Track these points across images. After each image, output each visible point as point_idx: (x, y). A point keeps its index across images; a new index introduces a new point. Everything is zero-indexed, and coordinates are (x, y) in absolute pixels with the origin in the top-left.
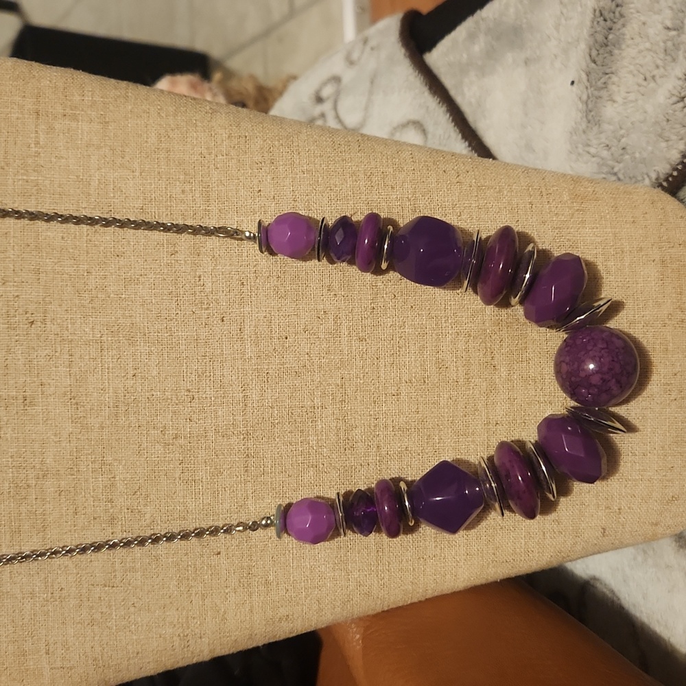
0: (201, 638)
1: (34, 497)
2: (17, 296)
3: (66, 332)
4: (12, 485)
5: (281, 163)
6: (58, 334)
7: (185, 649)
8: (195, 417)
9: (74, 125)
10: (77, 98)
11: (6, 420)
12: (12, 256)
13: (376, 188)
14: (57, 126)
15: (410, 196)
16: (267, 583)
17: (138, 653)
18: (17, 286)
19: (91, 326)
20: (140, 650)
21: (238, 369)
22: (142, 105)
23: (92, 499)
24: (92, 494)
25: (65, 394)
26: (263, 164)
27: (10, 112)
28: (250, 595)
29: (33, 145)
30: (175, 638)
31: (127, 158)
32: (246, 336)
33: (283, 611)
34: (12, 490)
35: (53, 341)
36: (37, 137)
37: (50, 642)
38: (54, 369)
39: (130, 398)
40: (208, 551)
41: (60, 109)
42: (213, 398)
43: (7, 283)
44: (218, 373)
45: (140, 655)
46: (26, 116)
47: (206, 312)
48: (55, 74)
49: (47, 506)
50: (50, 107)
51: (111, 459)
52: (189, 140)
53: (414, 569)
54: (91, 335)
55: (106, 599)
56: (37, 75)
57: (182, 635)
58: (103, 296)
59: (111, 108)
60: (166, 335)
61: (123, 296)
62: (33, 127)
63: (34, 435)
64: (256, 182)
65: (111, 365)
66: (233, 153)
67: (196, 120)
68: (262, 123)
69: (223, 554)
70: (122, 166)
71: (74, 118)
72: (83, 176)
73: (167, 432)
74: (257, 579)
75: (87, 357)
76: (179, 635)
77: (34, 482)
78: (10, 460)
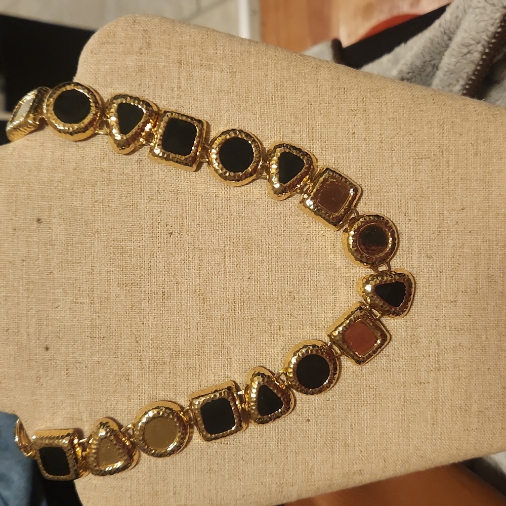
0: (292, 486)
1: (168, 372)
2: (160, 212)
3: (198, 242)
4: (151, 362)
5: (372, 111)
6: (191, 244)
7: (280, 494)
8: (295, 313)
9: (208, 73)
10: (211, 51)
11: (148, 310)
12: (157, 179)
13: (446, 134)
14: (195, 74)
15: (473, 142)
16: (346, 445)
17: (244, 496)
18: (160, 204)
19: (217, 237)
20: (245, 494)
21: (330, 276)
22: (262, 60)
23: (213, 375)
24: (213, 371)
25: (194, 292)
26: (358, 111)
27: (159, 61)
28: (333, 453)
29: (176, 89)
30: (273, 485)
31: (250, 102)
32: (338, 250)
33: (356, 468)
34: (151, 366)
35: (187, 248)
36: (179, 83)
37: (177, 485)
38: (187, 271)
39: (246, 296)
40: (301, 419)
41: (197, 59)
42: (309, 299)
43: (152, 201)
44: (314, 279)
45: (245, 497)
46: (171, 65)
47: (307, 229)
48: (194, 30)
49: (178, 379)
50: (190, 58)
51: (228, 344)
52: (299, 89)
53: (460, 438)
54: (217, 245)
55: (221, 453)
56: (179, 30)
57: (278, 483)
58: (228, 214)
59: (238, 60)
60: (275, 247)
61: (243, 215)
62: (177, 74)
63: (169, 322)
64: (351, 125)
65: (231, 270)
66: (334, 102)
67: (305, 73)
68: (357, 78)
69: (312, 422)
70: (245, 109)
71: (209, 68)
72: (215, 116)
73: (273, 324)
74: (338, 442)
75: (214, 263)
76: (276, 483)
77: (168, 360)
78: (151, 342)
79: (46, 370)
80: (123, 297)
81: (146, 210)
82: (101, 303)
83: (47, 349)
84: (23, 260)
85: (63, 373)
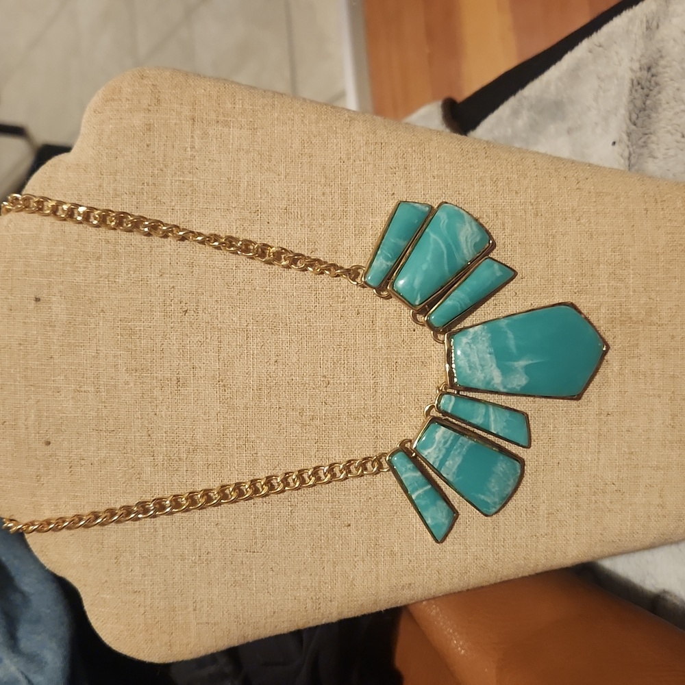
0: (331, 601)
1: (185, 469)
2: (173, 287)
3: (216, 321)
4: (165, 458)
5: (414, 168)
6: (209, 323)
7: (317, 611)
8: (330, 400)
9: (226, 130)
10: (229, 106)
11: (161, 399)
12: (169, 251)
13: (501, 193)
14: (211, 132)
15: (532, 201)
16: (392, 554)
17: (274, 613)
18: (173, 278)
19: (238, 316)
20: (277, 610)
21: (369, 357)
22: (287, 113)
23: (237, 472)
24: (236, 468)
25: (214, 377)
26: (397, 169)
27: (169, 118)
28: (377, 565)
29: (189, 149)
30: (308, 601)
31: (274, 162)
32: (377, 328)
33: (406, 580)
34: (165, 462)
35: (205, 328)
36: (192, 142)
37: (197, 600)
38: (205, 354)
39: (272, 382)
40: (339, 523)
41: (213, 116)
42: (346, 384)
43: (164, 275)
44: (351, 361)
45: (276, 614)
46: (184, 122)
47: (342, 305)
48: (209, 83)
49: (197, 477)
50: (204, 114)
51: (253, 436)
52: (329, 146)
53: (527, 545)
54: (238, 324)
55: (248, 563)
56: (193, 84)
57: (314, 598)
58: (250, 288)
59: (260, 115)
60: (305, 325)
61: (268, 289)
62: (190, 132)
63: (186, 413)
64: (390, 185)
65: (255, 352)
66: (370, 158)
67: (336, 128)
68: (396, 131)
69: (353, 526)
70: (269, 169)
71: (226, 124)
72: (234, 178)
73: (304, 414)
74: (383, 550)
75: (235, 344)
76: (312, 598)
77: (185, 455)
78: (164, 435)
79: (47, 468)
80: (132, 385)
81: (157, 285)
82: (108, 391)
83: (48, 443)
84: (20, 344)
85: (66, 471)
